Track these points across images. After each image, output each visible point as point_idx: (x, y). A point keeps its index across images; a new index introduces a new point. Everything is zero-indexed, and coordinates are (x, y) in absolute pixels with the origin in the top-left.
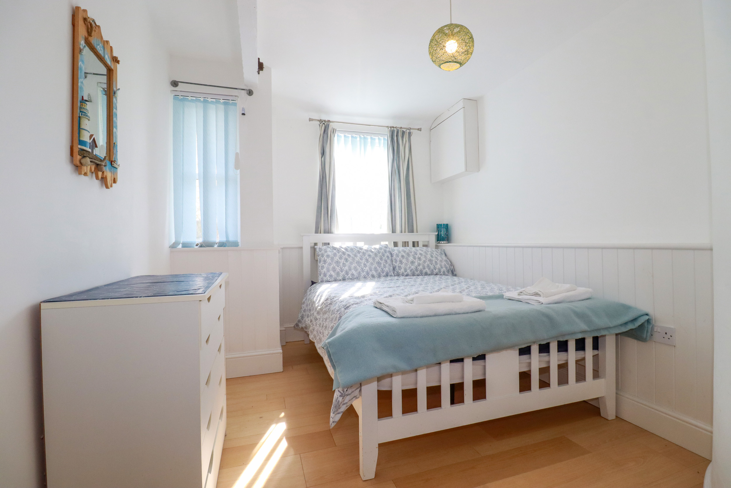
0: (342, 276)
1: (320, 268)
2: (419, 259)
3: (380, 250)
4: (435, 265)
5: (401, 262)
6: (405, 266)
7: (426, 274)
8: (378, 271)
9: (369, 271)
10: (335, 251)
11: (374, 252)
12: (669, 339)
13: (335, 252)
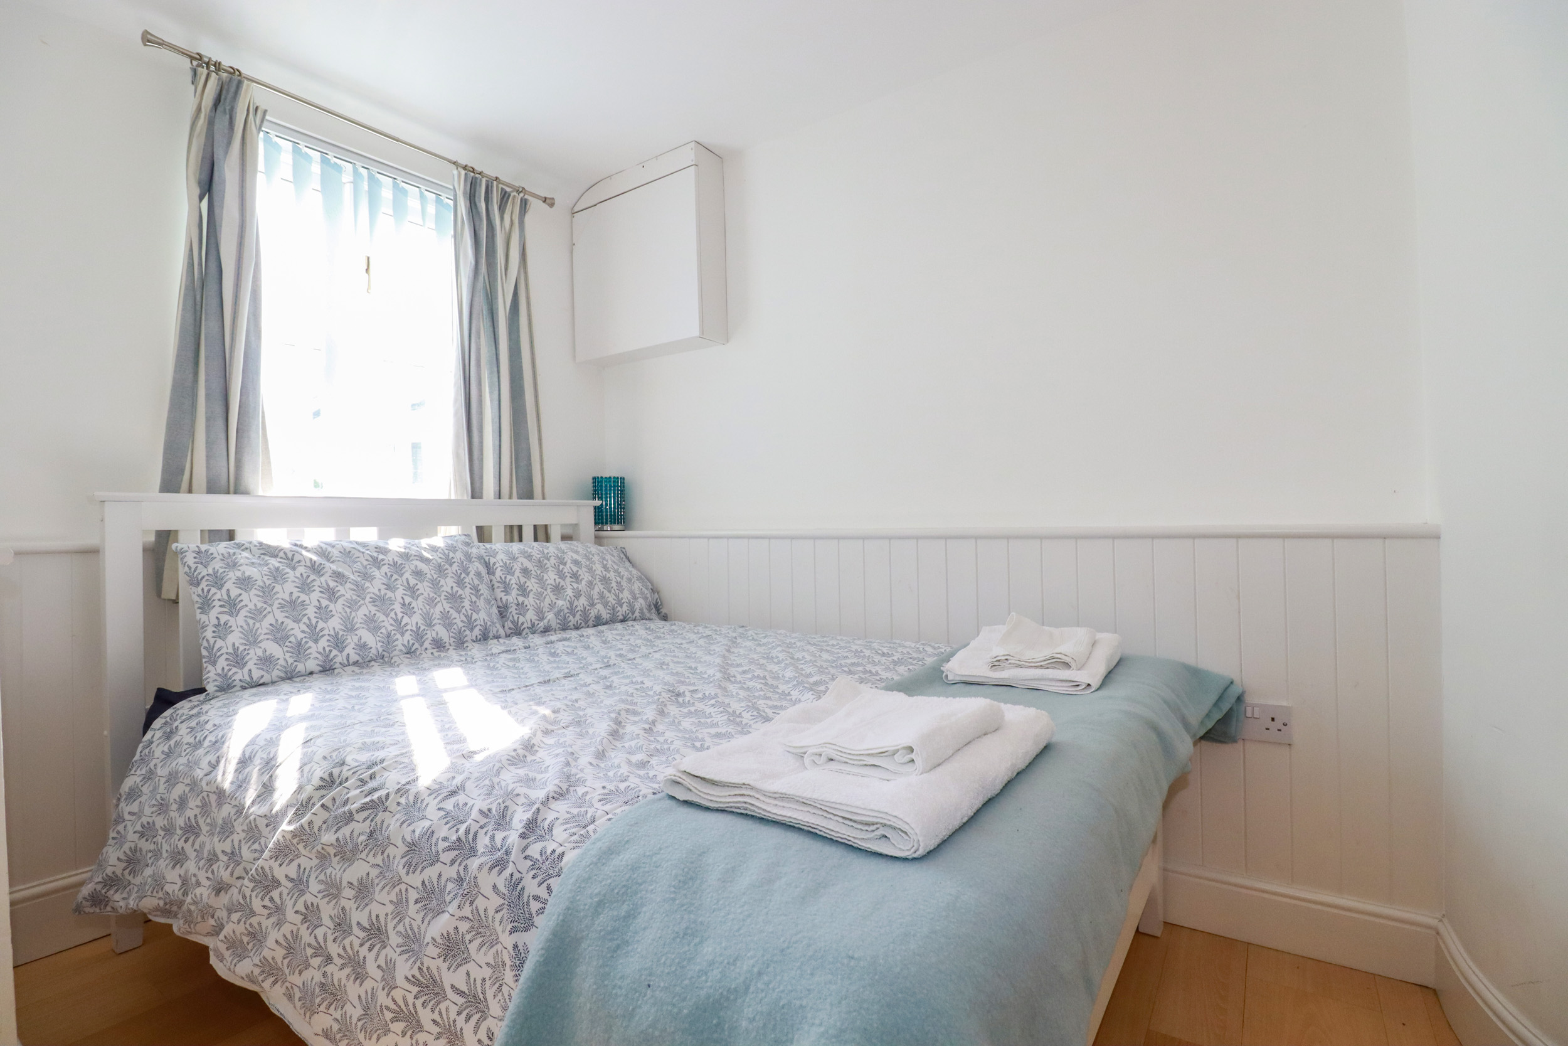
0: (319, 656)
1: (209, 634)
2: (575, 576)
3: (451, 555)
4: (617, 591)
5: (523, 590)
6: (538, 602)
7: (598, 622)
8: (455, 627)
9: (423, 627)
10: (274, 562)
11: (434, 561)
12: (1279, 730)
13: (277, 565)
